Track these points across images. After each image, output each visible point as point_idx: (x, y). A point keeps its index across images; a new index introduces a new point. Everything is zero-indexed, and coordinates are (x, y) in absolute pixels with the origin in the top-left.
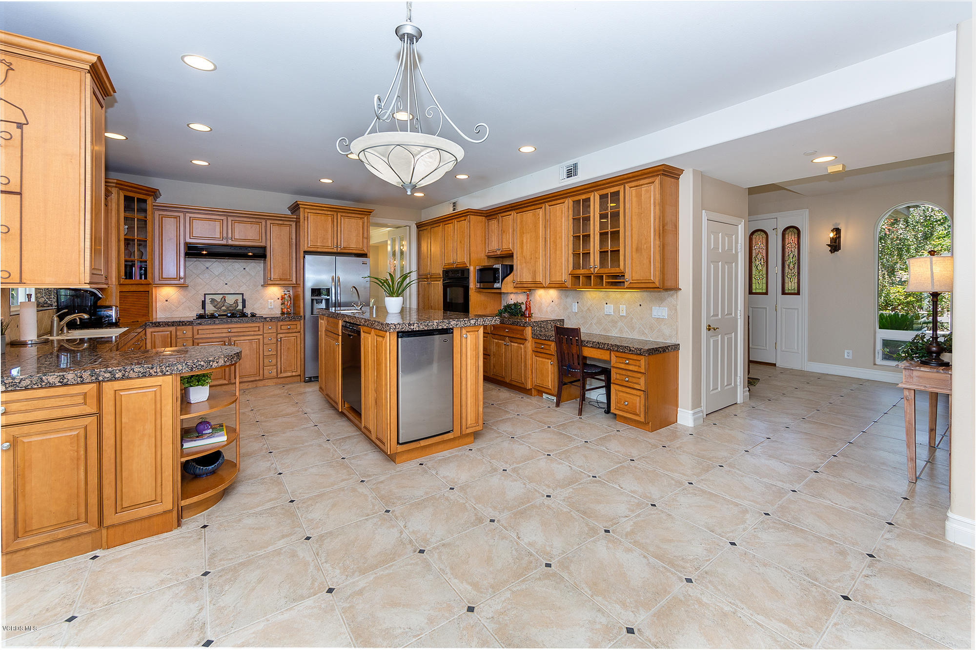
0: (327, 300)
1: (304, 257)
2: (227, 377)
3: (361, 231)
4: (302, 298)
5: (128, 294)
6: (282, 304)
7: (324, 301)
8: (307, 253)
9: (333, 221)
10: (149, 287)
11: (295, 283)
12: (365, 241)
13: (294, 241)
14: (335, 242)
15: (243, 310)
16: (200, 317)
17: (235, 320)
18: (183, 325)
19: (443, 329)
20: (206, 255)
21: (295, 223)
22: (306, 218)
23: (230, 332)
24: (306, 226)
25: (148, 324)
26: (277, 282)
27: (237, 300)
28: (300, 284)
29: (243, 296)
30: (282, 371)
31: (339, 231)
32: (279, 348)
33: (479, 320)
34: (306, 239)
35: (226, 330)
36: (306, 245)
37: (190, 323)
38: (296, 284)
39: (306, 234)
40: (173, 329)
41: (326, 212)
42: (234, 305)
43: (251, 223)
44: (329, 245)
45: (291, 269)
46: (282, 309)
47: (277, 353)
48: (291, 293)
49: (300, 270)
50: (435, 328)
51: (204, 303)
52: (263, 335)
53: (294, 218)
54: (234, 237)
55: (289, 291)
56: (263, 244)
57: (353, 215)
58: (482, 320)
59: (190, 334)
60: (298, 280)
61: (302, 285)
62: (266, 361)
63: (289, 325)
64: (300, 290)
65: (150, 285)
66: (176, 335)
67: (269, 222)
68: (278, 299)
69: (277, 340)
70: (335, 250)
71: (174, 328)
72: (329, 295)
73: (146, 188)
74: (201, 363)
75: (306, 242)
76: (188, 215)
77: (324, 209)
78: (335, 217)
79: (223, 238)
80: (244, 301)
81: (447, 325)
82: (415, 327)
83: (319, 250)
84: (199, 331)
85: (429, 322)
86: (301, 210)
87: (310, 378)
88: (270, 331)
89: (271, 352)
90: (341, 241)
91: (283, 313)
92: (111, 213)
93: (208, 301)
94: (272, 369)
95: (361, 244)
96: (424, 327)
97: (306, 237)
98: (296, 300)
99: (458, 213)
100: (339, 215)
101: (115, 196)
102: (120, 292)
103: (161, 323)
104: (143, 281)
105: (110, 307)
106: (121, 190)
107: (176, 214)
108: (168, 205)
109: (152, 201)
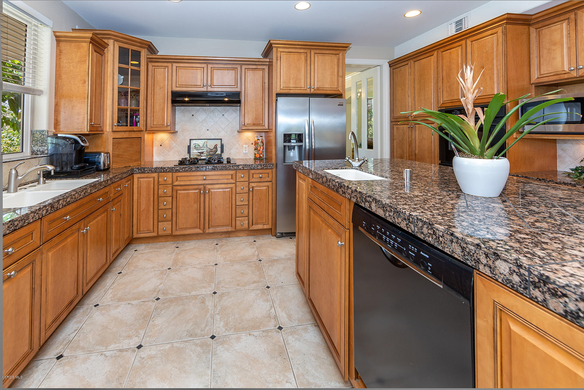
0: (300, 147)
1: (277, 100)
2: (202, 227)
3: (336, 69)
4: (273, 144)
5: (121, 140)
6: (255, 149)
7: (296, 148)
8: (279, 95)
9: (306, 60)
10: (141, 133)
11: (267, 128)
12: (340, 79)
13: (267, 85)
14: (309, 83)
15: (221, 155)
16: (182, 162)
17: (210, 167)
18: (164, 172)
20: (188, 102)
21: (267, 67)
22: (279, 58)
23: (205, 180)
24: (279, 66)
25: (135, 169)
26: (251, 128)
27: (216, 145)
28: (272, 129)
29: (221, 141)
30: (254, 223)
31: (312, 70)
32: (251, 198)
34: (278, 80)
35: (201, 178)
36: (278, 87)
37: (171, 170)
38: (269, 129)
39: (279, 75)
40: (155, 175)
41: (299, 51)
42: (214, 149)
43: (228, 69)
44: (302, 86)
45: (263, 114)
46: (255, 154)
47: (249, 202)
48: (264, 139)
49: (272, 114)
51: (189, 147)
52: (235, 183)
53: (267, 62)
54: (213, 84)
55: (262, 136)
56: (238, 90)
57: (327, 52)
59: (170, 181)
60: (270, 125)
61: (274, 130)
62: (238, 211)
63: (261, 173)
64: (272, 135)
65: (142, 132)
66: (158, 182)
67: (244, 67)
68: (252, 144)
69: (249, 190)
70: (308, 91)
71: (157, 174)
72: (302, 141)
73: (139, 41)
75: (278, 83)
76: (175, 65)
77: (298, 47)
78: (309, 56)
79: (203, 85)
80: (222, 146)
83: (292, 92)
84: (178, 178)
86: (274, 49)
87: (282, 233)
88: (242, 180)
89: (244, 202)
90: (314, 81)
91: (256, 159)
92: (108, 63)
93: (192, 146)
94: (244, 221)
95: (336, 84)
97: (278, 78)
98: (268, 144)
99: (464, 33)
100: (313, 52)
101: (111, 47)
102: (113, 139)
103: (146, 169)
104: (135, 128)
105: (99, 153)
106: (116, 41)
107: (165, 64)
108: (158, 57)
109: (146, 53)
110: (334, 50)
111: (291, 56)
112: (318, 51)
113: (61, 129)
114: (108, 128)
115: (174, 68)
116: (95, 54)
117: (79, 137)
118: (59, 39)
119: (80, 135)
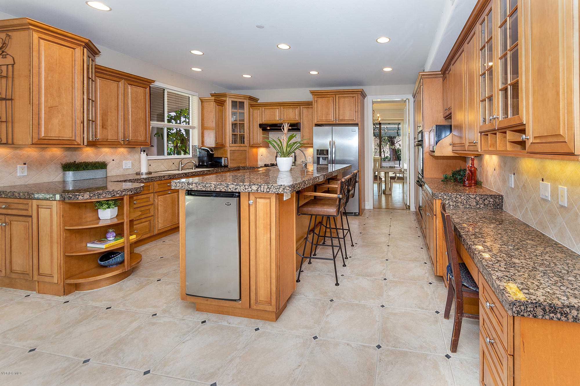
3: (353, 106)
5: (234, 151)
8: (316, 125)
9: (333, 102)
10: (246, 148)
12: (356, 113)
14: (334, 116)
19: (221, 192)
20: (269, 130)
22: (316, 102)
24: (316, 107)
31: (337, 108)
33: (262, 187)
34: (316, 116)
36: (316, 120)
39: (316, 112)
41: (329, 96)
43: (292, 108)
44: (331, 119)
50: (212, 190)
54: (284, 118)
56: (299, 121)
57: (347, 95)
58: (266, 187)
65: (248, 147)
67: (301, 107)
72: (328, 155)
73: (243, 96)
74: (70, 196)
75: (316, 118)
77: (326, 93)
78: (335, 98)
80: (295, 157)
81: (225, 188)
82: (193, 187)
83: (324, 123)
85: (207, 183)
86: (313, 96)
90: (338, 115)
92: (226, 110)
95: (353, 117)
96: (202, 188)
97: (316, 114)
100: (337, 96)
101: (228, 101)
102: (230, 150)
103: (245, 168)
104: (242, 145)
105: (221, 158)
106: (230, 98)
107: (259, 108)
108: (258, 103)
109: (248, 102)
110: (352, 94)
111: (323, 100)
112: (341, 96)
113: (205, 145)
114: (228, 145)
115: (263, 109)
116: (217, 107)
117: (209, 149)
118: (202, 101)
119: (210, 148)
